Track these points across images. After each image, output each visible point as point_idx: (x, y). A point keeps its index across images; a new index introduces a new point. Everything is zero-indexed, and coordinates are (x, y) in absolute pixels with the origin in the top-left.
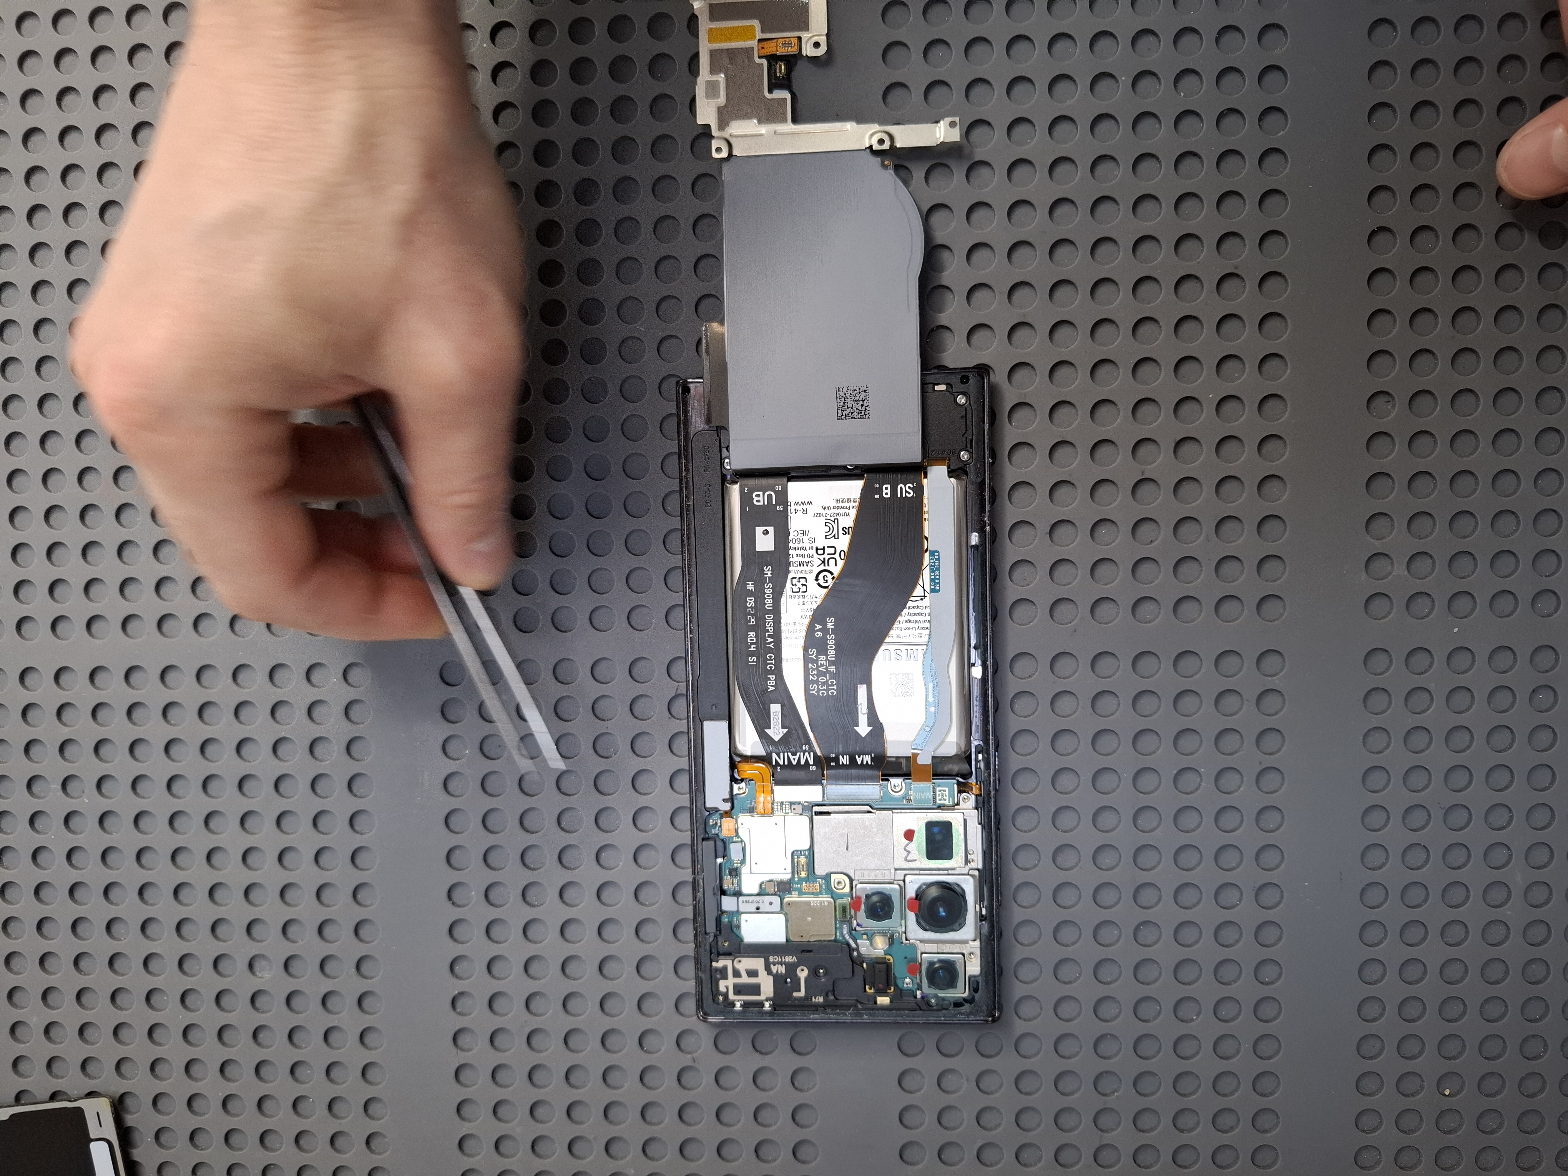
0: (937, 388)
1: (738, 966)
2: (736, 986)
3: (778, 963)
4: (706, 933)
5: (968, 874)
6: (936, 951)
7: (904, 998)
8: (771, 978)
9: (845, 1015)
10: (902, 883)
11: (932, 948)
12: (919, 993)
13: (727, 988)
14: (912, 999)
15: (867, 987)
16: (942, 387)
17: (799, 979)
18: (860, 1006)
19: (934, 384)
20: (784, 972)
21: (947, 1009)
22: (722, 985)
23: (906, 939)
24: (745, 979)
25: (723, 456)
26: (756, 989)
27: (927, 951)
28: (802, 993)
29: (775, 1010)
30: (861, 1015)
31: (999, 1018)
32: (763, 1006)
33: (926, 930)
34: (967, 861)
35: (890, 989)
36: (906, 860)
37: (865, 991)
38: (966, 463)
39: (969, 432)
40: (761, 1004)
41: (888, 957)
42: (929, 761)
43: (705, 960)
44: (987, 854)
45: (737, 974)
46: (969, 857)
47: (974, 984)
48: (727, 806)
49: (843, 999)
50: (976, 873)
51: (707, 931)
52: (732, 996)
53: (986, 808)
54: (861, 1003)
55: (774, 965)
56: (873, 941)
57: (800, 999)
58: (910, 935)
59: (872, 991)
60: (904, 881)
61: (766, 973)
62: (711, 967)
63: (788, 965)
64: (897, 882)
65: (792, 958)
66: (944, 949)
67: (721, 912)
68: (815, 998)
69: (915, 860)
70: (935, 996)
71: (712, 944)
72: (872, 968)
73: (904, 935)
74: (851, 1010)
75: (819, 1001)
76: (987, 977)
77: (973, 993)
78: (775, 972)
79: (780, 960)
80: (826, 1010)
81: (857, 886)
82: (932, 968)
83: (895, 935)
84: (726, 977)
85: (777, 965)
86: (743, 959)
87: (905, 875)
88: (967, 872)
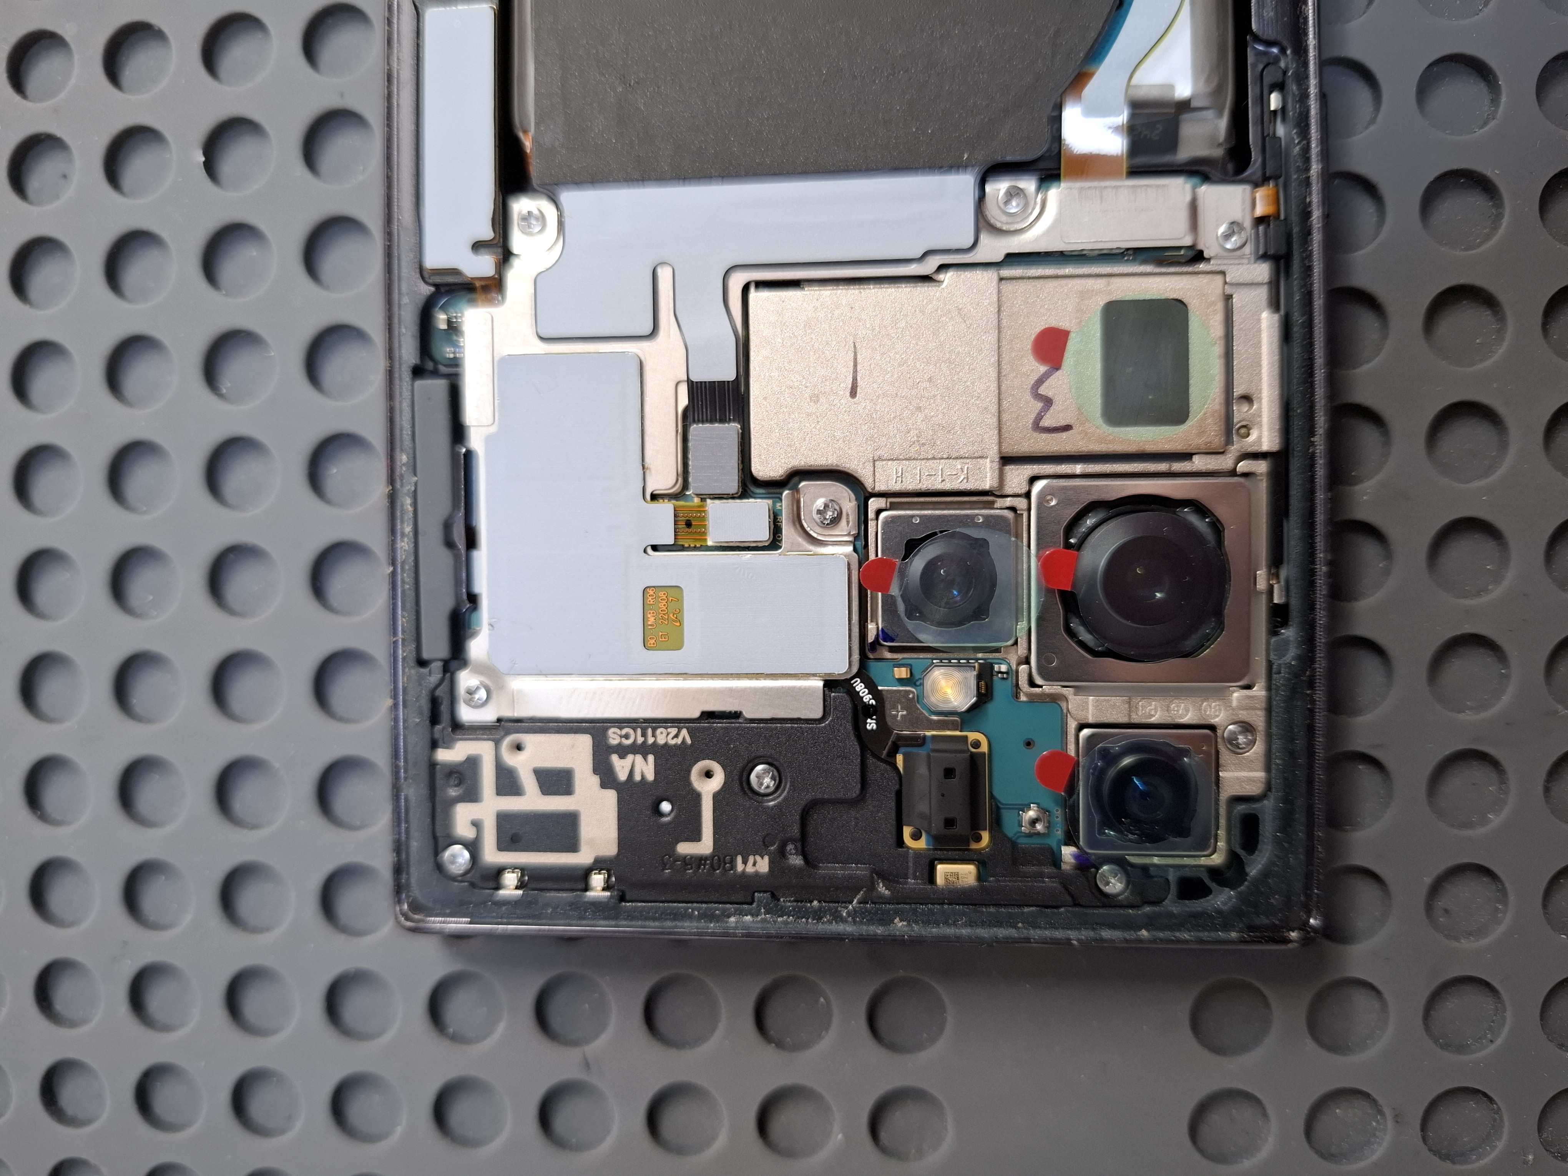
1: (512, 760)
2: (504, 819)
3: (635, 749)
4: (422, 663)
5: (1234, 474)
6: (1125, 720)
7: (1024, 867)
8: (611, 796)
9: (837, 918)
10: (1022, 504)
11: (1115, 709)
12: (1068, 852)
13: (477, 824)
14: (1048, 870)
15: (907, 831)
17: (697, 797)
18: (882, 889)
20: (650, 776)
21: (1153, 901)
22: (462, 816)
23: (1032, 684)
24: (532, 800)
26: (563, 830)
27: (1096, 720)
28: (705, 846)
29: (622, 898)
30: (887, 920)
31: (1323, 934)
32: (586, 887)
33: (1095, 655)
34: (1231, 431)
35: (979, 839)
36: (1037, 427)
37: (900, 842)
40: (581, 877)
41: (973, 734)
43: (417, 741)
44: (1296, 412)
45: (508, 782)
46: (1239, 417)
47: (1244, 825)
48: (485, 266)
49: (833, 867)
52: (491, 854)
53: (1297, 261)
54: (887, 878)
55: (622, 757)
56: (928, 683)
57: (700, 860)
59: (922, 844)
60: (1028, 495)
61: (596, 780)
62: (433, 765)
63: (661, 753)
64: (1008, 502)
65: (676, 736)
66: (1153, 713)
67: (465, 597)
68: (745, 862)
69: (1067, 428)
70: (1121, 863)
71: (438, 693)
72: (923, 770)
73: (1023, 667)
74: (855, 901)
75: (757, 875)
76: (1287, 800)
77: (1241, 852)
78: (622, 776)
79: (640, 740)
80: (779, 900)
81: (883, 515)
82: (1112, 772)
83: (996, 668)
84: (472, 795)
85: (630, 757)
86: (528, 739)
87: (1033, 480)
88: (1229, 468)
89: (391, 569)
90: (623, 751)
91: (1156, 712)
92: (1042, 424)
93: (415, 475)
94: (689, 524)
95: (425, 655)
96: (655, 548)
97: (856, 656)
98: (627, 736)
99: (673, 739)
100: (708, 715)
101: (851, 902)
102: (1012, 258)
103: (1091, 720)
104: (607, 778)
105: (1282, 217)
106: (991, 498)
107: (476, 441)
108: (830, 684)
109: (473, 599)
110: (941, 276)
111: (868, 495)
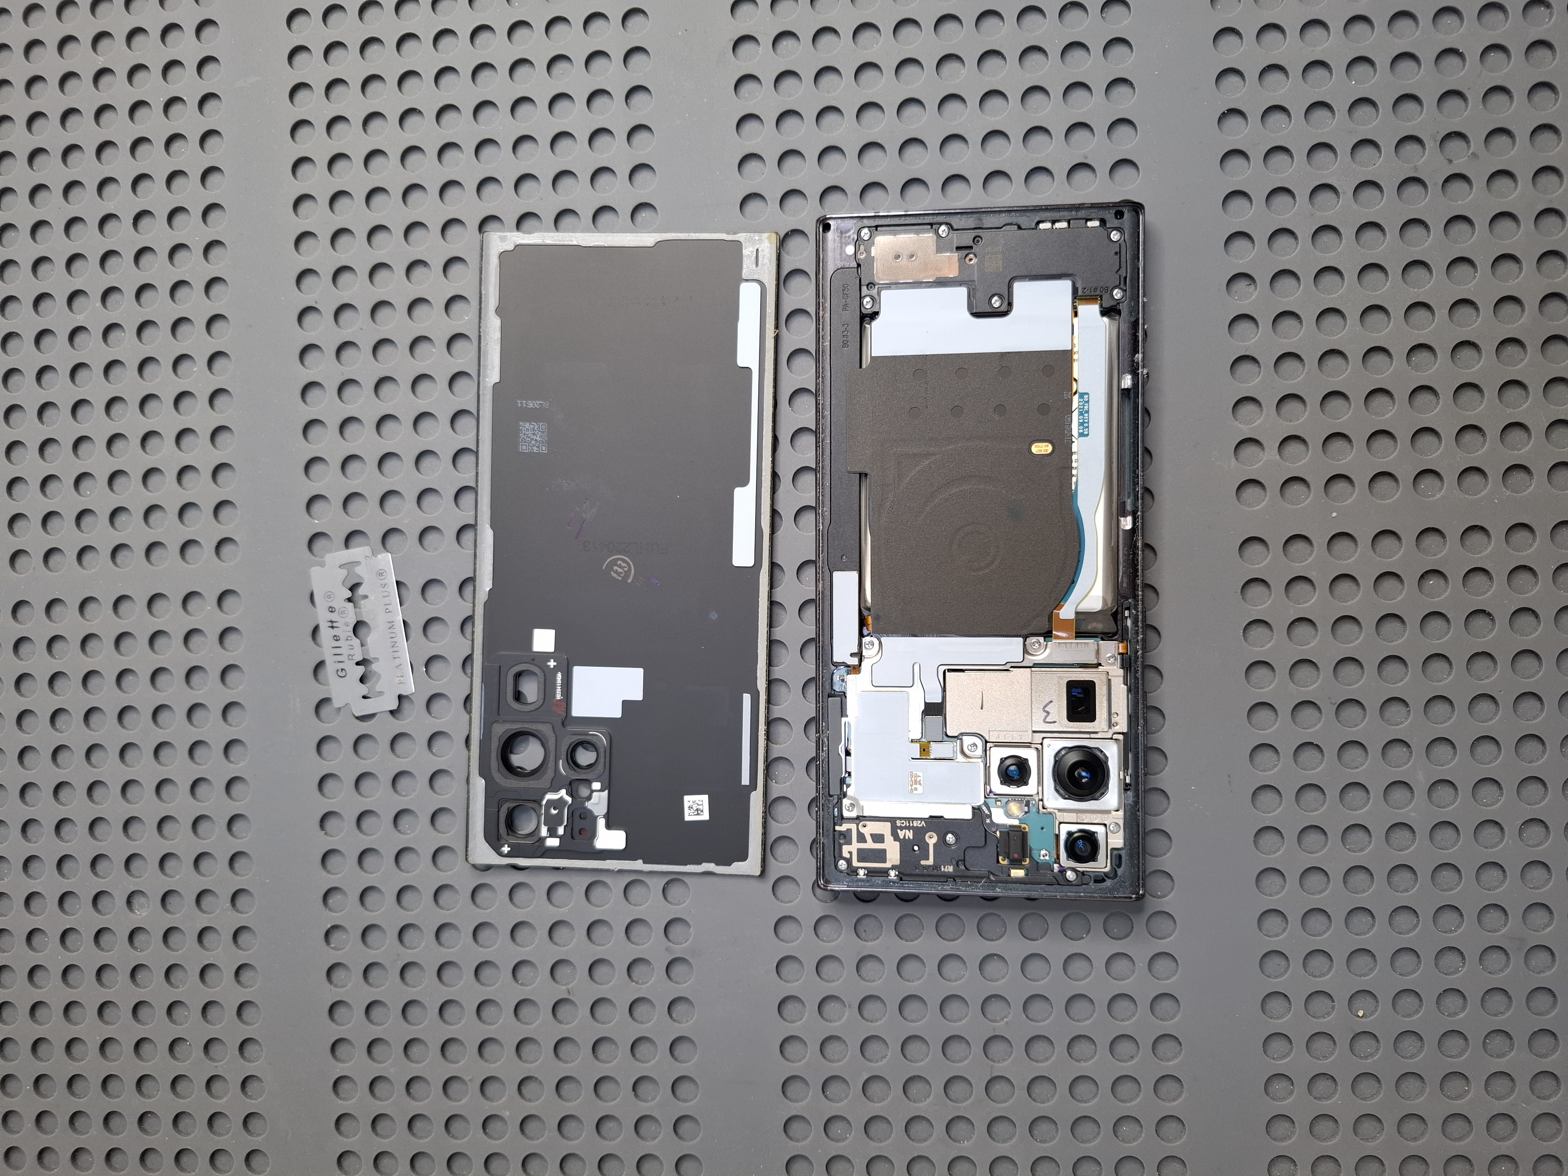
0: (1090, 224)
1: (862, 830)
2: (859, 851)
3: (906, 828)
4: (830, 796)
5: (1111, 739)
6: (1075, 821)
7: (1041, 871)
8: (898, 843)
9: (977, 888)
10: (1039, 747)
11: (1072, 817)
12: (1056, 866)
13: (850, 853)
14: (1049, 872)
15: (1000, 858)
16: (1096, 223)
17: (928, 845)
18: (992, 878)
19: (1087, 220)
20: (911, 838)
21: (1086, 884)
22: (846, 850)
23: (1044, 808)
24: (870, 845)
25: (863, 295)
26: (881, 855)
27: (1065, 821)
28: (930, 862)
29: (901, 879)
30: (994, 889)
31: (1143, 896)
32: (888, 875)
33: (1065, 799)
34: (1110, 725)
35: (1025, 861)
36: (1045, 722)
37: (998, 862)
38: (1118, 302)
39: (1124, 268)
40: (887, 872)
41: (1023, 826)
42: (1072, 616)
43: (828, 823)
44: (1132, 719)
45: (861, 838)
46: (1113, 720)
47: (1117, 857)
48: (854, 661)
49: (975, 870)
50: (1121, 737)
51: (831, 793)
52: (855, 863)
53: (1133, 668)
54: (993, 874)
55: (901, 830)
56: (1007, 809)
57: (928, 867)
58: (1047, 804)
59: (1006, 862)
60: (1041, 744)
61: (892, 838)
62: (834, 830)
63: (916, 830)
64: (1035, 746)
65: (921, 824)
66: (1085, 819)
67: (845, 774)
68: (945, 867)
69: (1055, 722)
70: (1074, 870)
71: (836, 806)
72: (1005, 838)
73: (1041, 803)
74: (983, 882)
75: (949, 872)
76: (1131, 849)
77: (1115, 868)
78: (902, 837)
79: (908, 825)
80: (956, 881)
81: (992, 749)
82: (1071, 839)
83: (1031, 802)
84: (849, 843)
85: (904, 831)
86: (868, 823)
87: (1043, 738)
88: (1110, 737)
90: (901, 828)
92: (1046, 720)
93: (829, 731)
94: (924, 750)
96: (913, 759)
97: (983, 799)
98: (903, 823)
99: (919, 824)
100: (931, 817)
101: (981, 883)
102: (1036, 665)
104: (896, 837)
105: (1128, 653)
108: (974, 808)
109: (848, 774)
110: (1012, 669)
111: (986, 742)
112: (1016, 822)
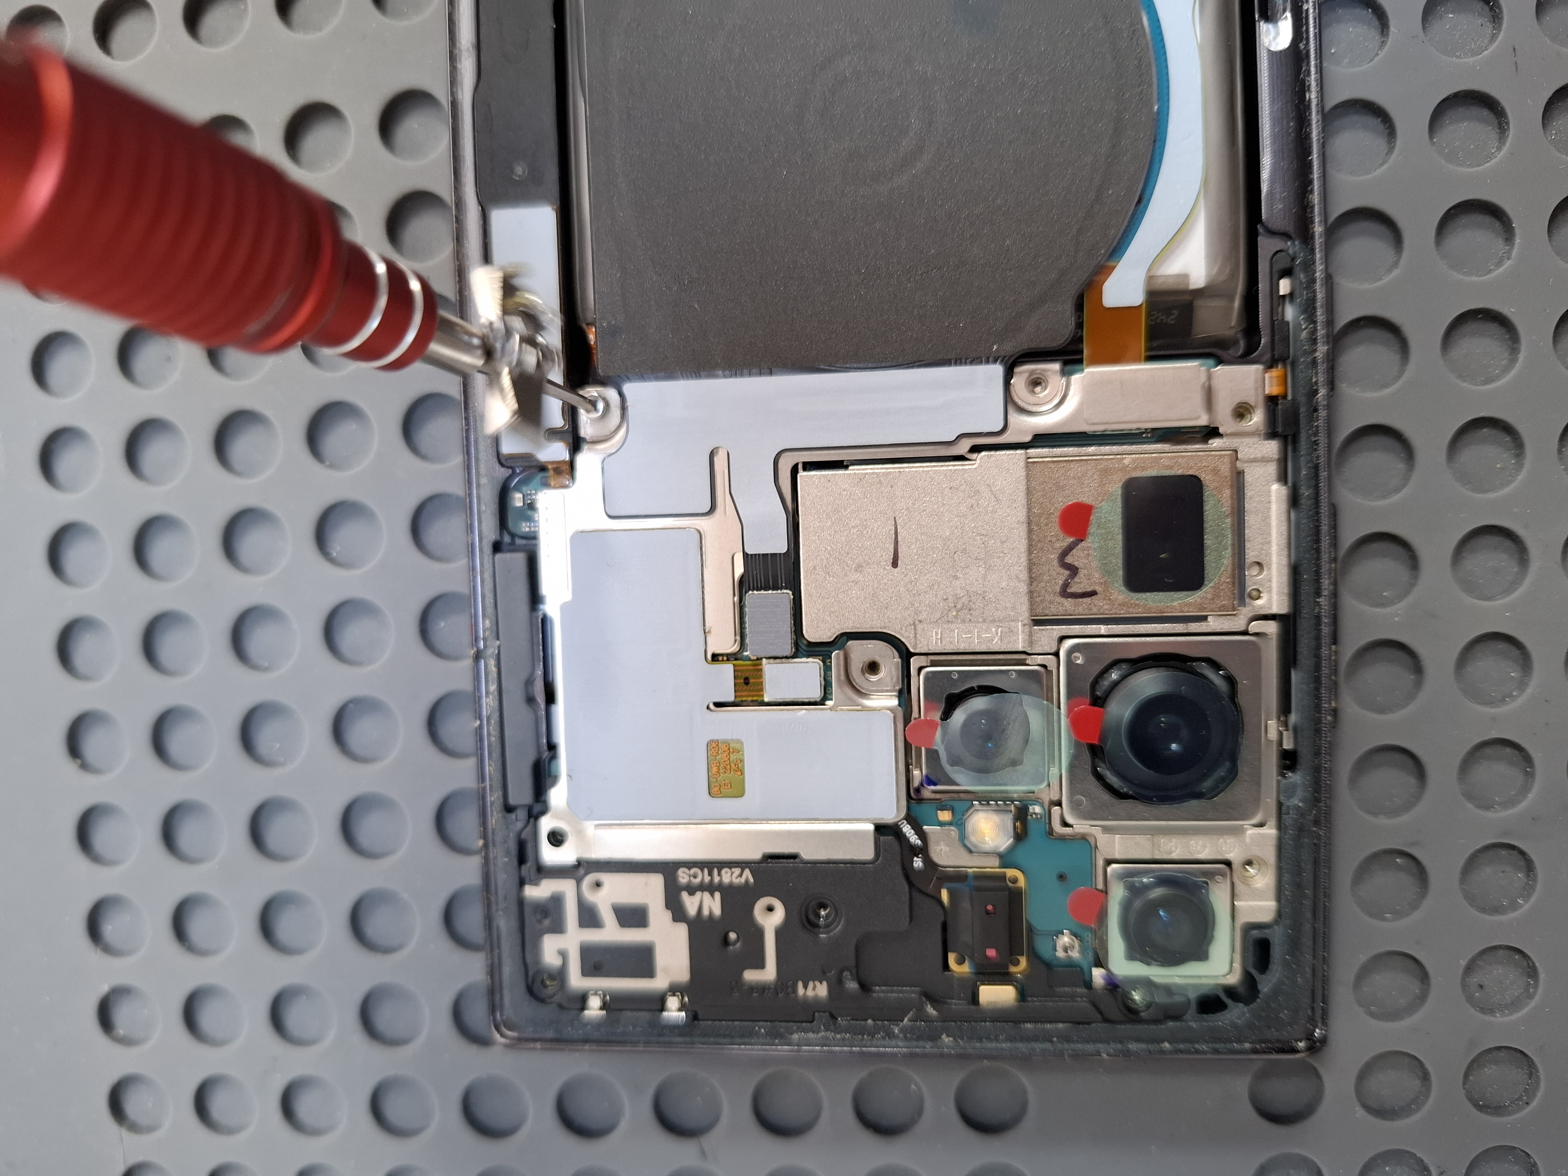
1: (590, 896)
2: (587, 952)
3: (702, 887)
4: (509, 809)
5: (1246, 633)
6: (1149, 856)
7: (1058, 989)
8: (682, 929)
9: (889, 1034)
10: (1051, 661)
11: (1139, 846)
12: (1098, 974)
13: (563, 954)
14: (1082, 990)
15: (952, 958)
17: (761, 931)
18: (930, 1010)
20: (717, 911)
21: (1177, 1018)
22: (551, 949)
23: (1064, 824)
24: (612, 933)
26: (641, 961)
27: (1123, 856)
28: (769, 973)
29: (695, 1018)
30: (934, 1038)
31: (1322, 1041)
32: (663, 1008)
33: (1121, 797)
34: (1243, 595)
35: (1017, 963)
36: (1065, 593)
37: (946, 966)
40: (658, 1002)
41: (1011, 873)
42: (1137, 299)
43: (506, 880)
44: (1303, 576)
45: (590, 917)
46: (1250, 583)
47: (1259, 946)
48: (557, 451)
49: (886, 991)
52: (576, 980)
53: (1302, 437)
54: (934, 1001)
55: (692, 894)
56: (970, 825)
57: (764, 986)
58: (1073, 812)
59: (966, 968)
60: (1056, 654)
61: (668, 915)
62: (521, 900)
63: (728, 893)
64: (1040, 659)
65: (741, 875)
66: (1173, 849)
67: (545, 747)
68: (805, 987)
69: (1093, 594)
70: (1146, 984)
71: (523, 836)
72: (966, 905)
73: (1056, 809)
74: (906, 1019)
75: (816, 996)
76: (1295, 925)
77: (1254, 972)
78: (692, 911)
79: (707, 879)
80: (837, 1019)
81: (924, 672)
82: (1137, 904)
83: (1031, 810)
84: (558, 928)
85: (698, 894)
86: (605, 878)
87: (1062, 639)
88: (1242, 628)
89: (478, 722)
90: (692, 890)
91: (1176, 848)
92: (1069, 591)
93: (498, 639)
94: (746, 681)
95: (512, 801)
96: (718, 705)
97: (904, 803)
98: (695, 876)
99: (737, 878)
100: (770, 857)
101: (902, 1021)
102: (1039, 440)
103: (1117, 856)
104: (678, 913)
105: (1290, 397)
106: (1023, 656)
107: (551, 607)
108: (880, 829)
109: (552, 747)
110: (974, 456)
111: (911, 655)
112: (992, 865)
